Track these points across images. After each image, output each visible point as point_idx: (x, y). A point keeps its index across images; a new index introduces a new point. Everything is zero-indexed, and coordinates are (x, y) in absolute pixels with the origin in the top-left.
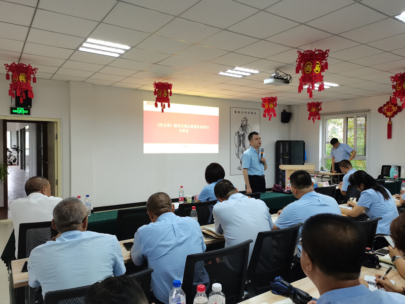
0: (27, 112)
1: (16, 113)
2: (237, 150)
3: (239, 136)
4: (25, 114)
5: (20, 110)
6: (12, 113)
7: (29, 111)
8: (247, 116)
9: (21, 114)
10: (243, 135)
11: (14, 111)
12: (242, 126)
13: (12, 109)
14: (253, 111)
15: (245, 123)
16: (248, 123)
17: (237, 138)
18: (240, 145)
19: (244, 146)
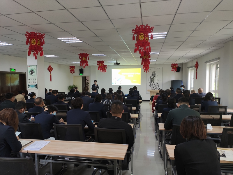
2: (150, 84)
3: (151, 79)
7: (83, 74)
8: (155, 70)
10: (153, 78)
12: (152, 75)
13: (80, 74)
14: (158, 68)
15: (154, 73)
16: (156, 73)
17: (150, 79)
18: (151, 82)
19: (153, 82)
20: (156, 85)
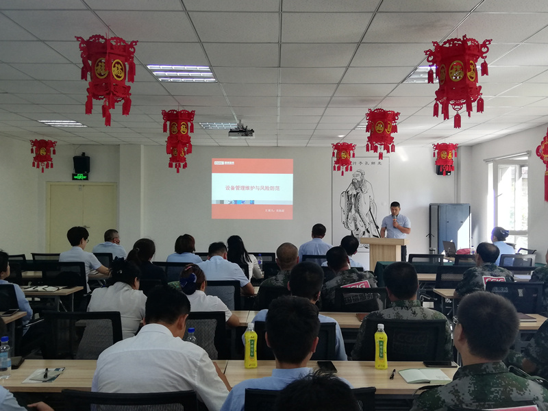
0: (85, 177)
1: (77, 179)
3: (349, 197)
4: (84, 179)
5: (80, 176)
6: (74, 179)
7: (87, 175)
8: (362, 167)
9: (81, 179)
10: (356, 196)
11: (75, 177)
12: (353, 183)
13: (74, 175)
14: (373, 160)
15: (359, 179)
16: (366, 177)
17: (344, 200)
18: (350, 210)
19: (358, 211)
20: (367, 220)
